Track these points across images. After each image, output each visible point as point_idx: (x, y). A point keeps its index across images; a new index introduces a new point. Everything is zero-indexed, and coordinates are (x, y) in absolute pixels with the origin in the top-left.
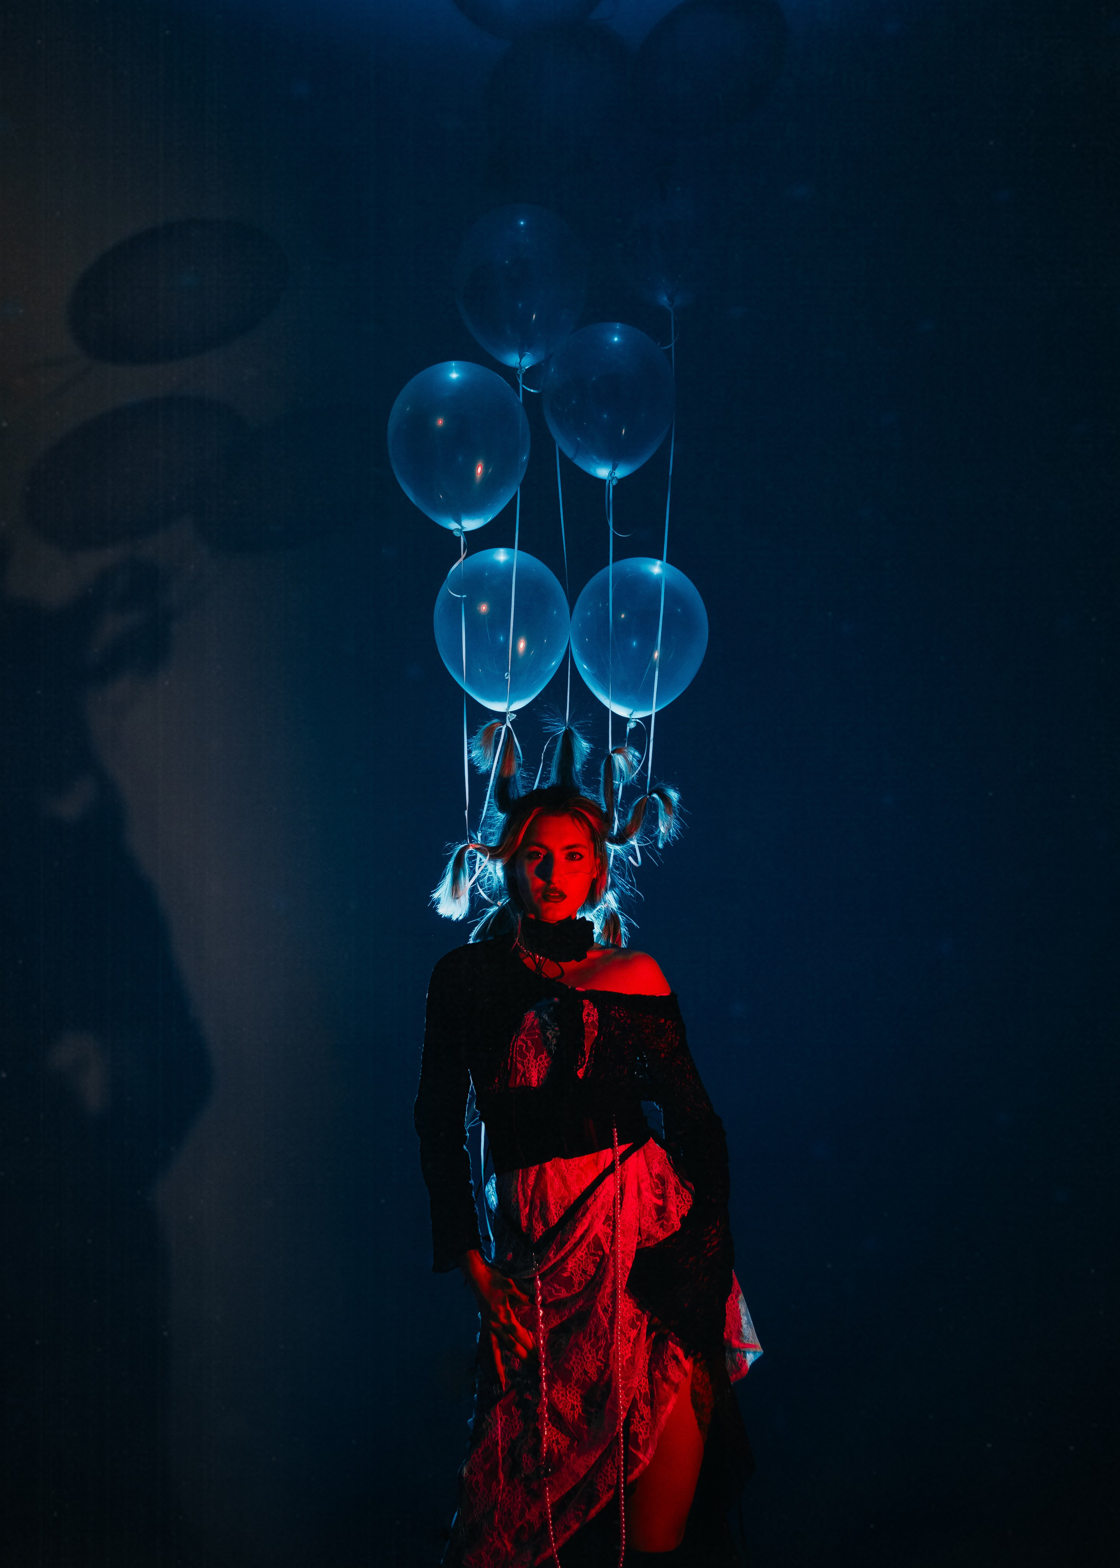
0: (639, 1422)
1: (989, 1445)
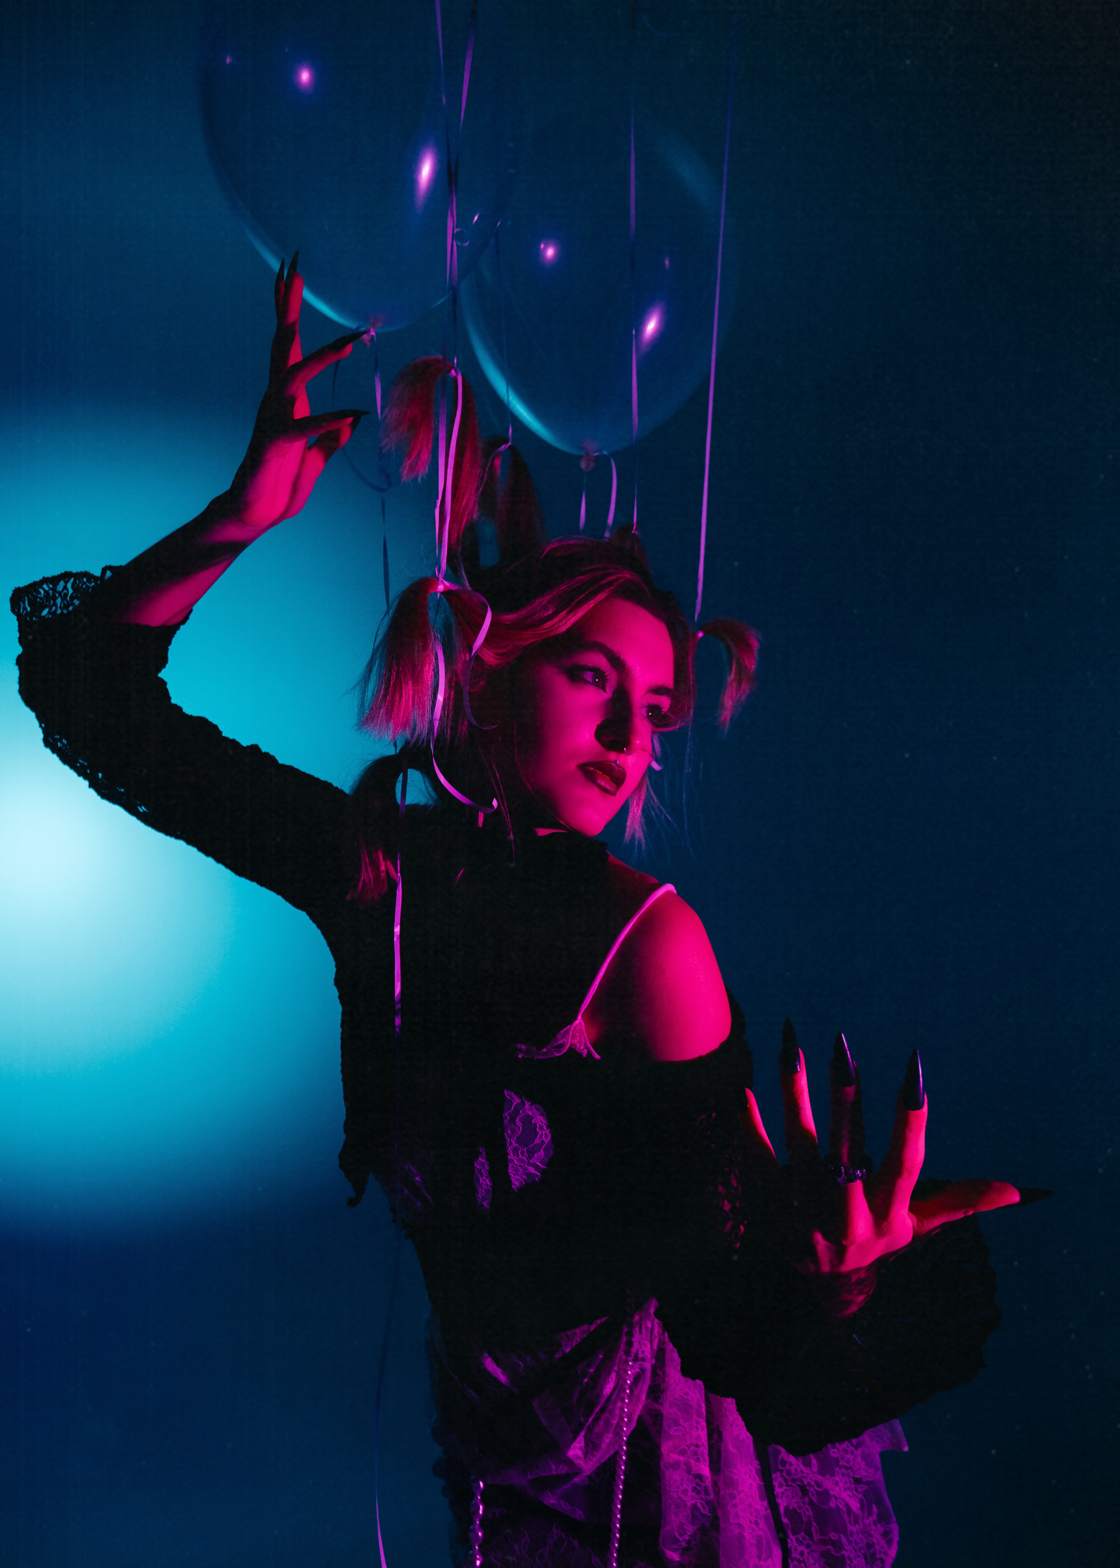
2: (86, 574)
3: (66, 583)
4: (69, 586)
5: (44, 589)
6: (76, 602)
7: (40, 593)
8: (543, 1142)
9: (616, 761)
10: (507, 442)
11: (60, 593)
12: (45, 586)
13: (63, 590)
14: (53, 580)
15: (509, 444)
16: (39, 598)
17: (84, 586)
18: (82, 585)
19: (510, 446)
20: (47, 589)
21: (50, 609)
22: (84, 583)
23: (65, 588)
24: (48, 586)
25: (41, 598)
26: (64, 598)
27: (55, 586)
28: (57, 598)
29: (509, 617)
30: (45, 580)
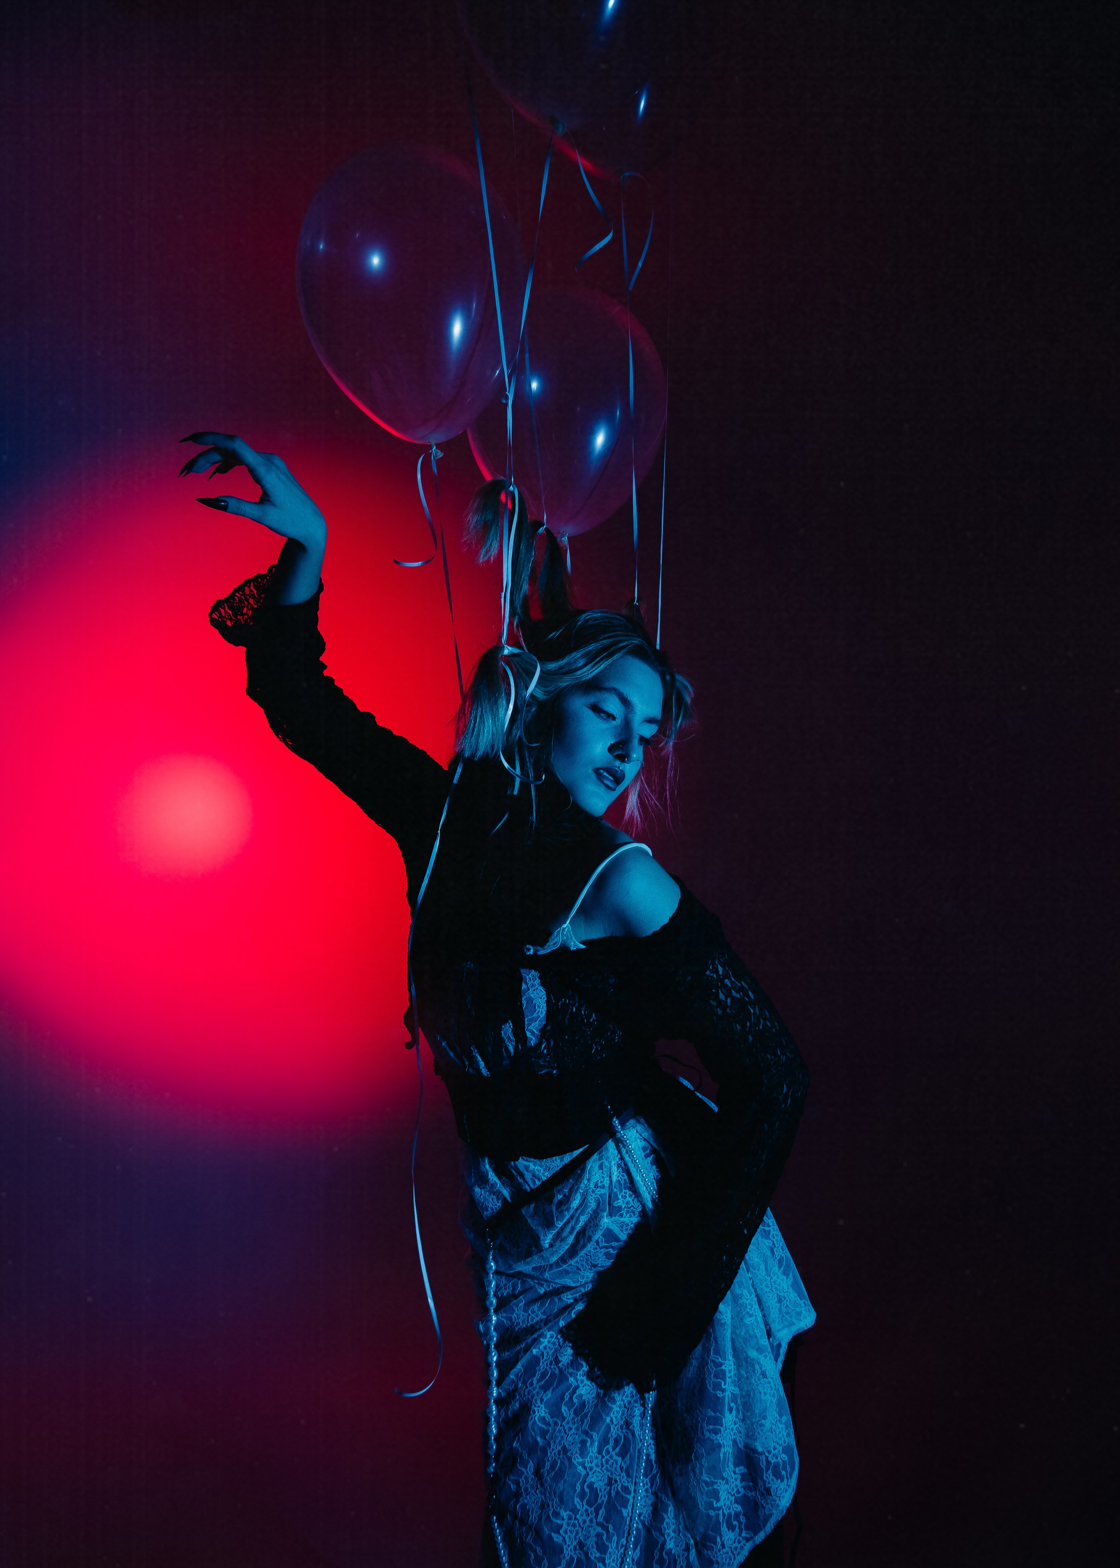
0: (719, 1551)
1: (1022, 1426)
2: (259, 576)
3: (249, 587)
4: (252, 588)
5: (237, 596)
6: (263, 596)
7: (236, 600)
8: (539, 1016)
9: (619, 768)
10: (543, 526)
11: (249, 595)
12: (237, 594)
13: (250, 593)
14: (240, 588)
15: (545, 527)
16: (235, 603)
17: (261, 584)
18: (260, 584)
19: (546, 528)
20: (239, 596)
21: (247, 607)
22: (260, 582)
23: (251, 591)
24: (239, 594)
25: (236, 603)
26: (254, 598)
27: (243, 591)
28: (249, 599)
29: (552, 666)
30: (237, 590)
